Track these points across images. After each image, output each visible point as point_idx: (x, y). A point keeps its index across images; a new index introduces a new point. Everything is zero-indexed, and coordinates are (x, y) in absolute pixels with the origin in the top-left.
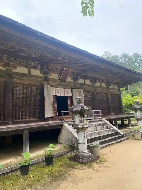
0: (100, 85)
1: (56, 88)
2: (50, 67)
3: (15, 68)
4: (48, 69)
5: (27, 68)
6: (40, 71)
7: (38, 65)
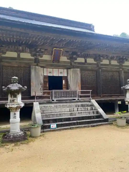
0: (108, 63)
1: (48, 69)
2: (37, 49)
3: (5, 53)
4: (36, 51)
5: (17, 52)
6: (30, 54)
7: (27, 48)
